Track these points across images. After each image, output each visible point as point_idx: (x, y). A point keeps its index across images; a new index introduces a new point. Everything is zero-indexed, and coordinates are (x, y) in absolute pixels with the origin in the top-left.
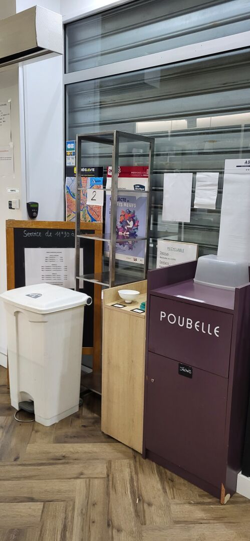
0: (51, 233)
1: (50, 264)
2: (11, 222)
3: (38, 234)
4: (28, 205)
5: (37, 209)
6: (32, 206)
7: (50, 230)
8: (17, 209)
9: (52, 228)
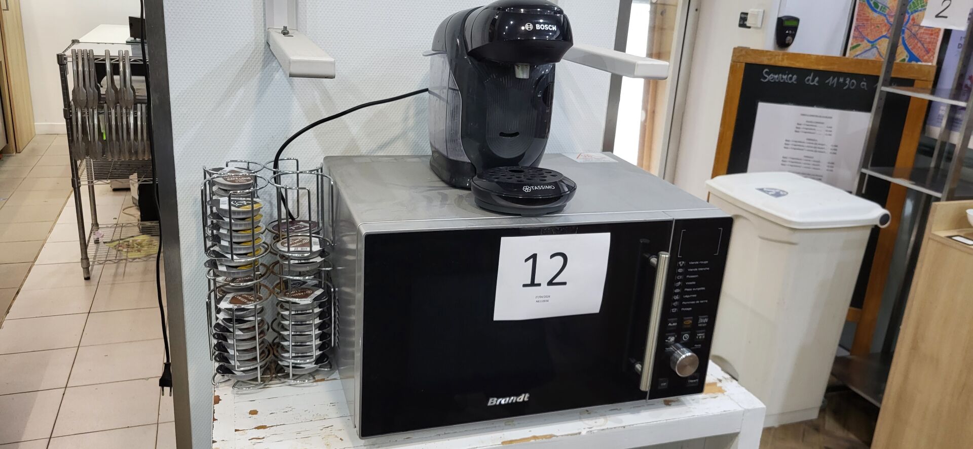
0: (817, 79)
1: (802, 137)
2: (743, 53)
3: (791, 78)
4: (781, 22)
5: (795, 29)
6: (787, 23)
7: (817, 73)
8: (757, 28)
9: (821, 68)
